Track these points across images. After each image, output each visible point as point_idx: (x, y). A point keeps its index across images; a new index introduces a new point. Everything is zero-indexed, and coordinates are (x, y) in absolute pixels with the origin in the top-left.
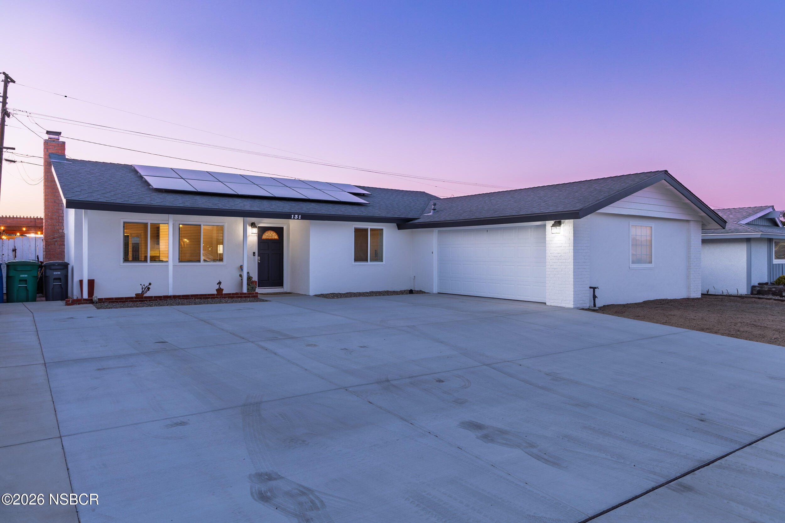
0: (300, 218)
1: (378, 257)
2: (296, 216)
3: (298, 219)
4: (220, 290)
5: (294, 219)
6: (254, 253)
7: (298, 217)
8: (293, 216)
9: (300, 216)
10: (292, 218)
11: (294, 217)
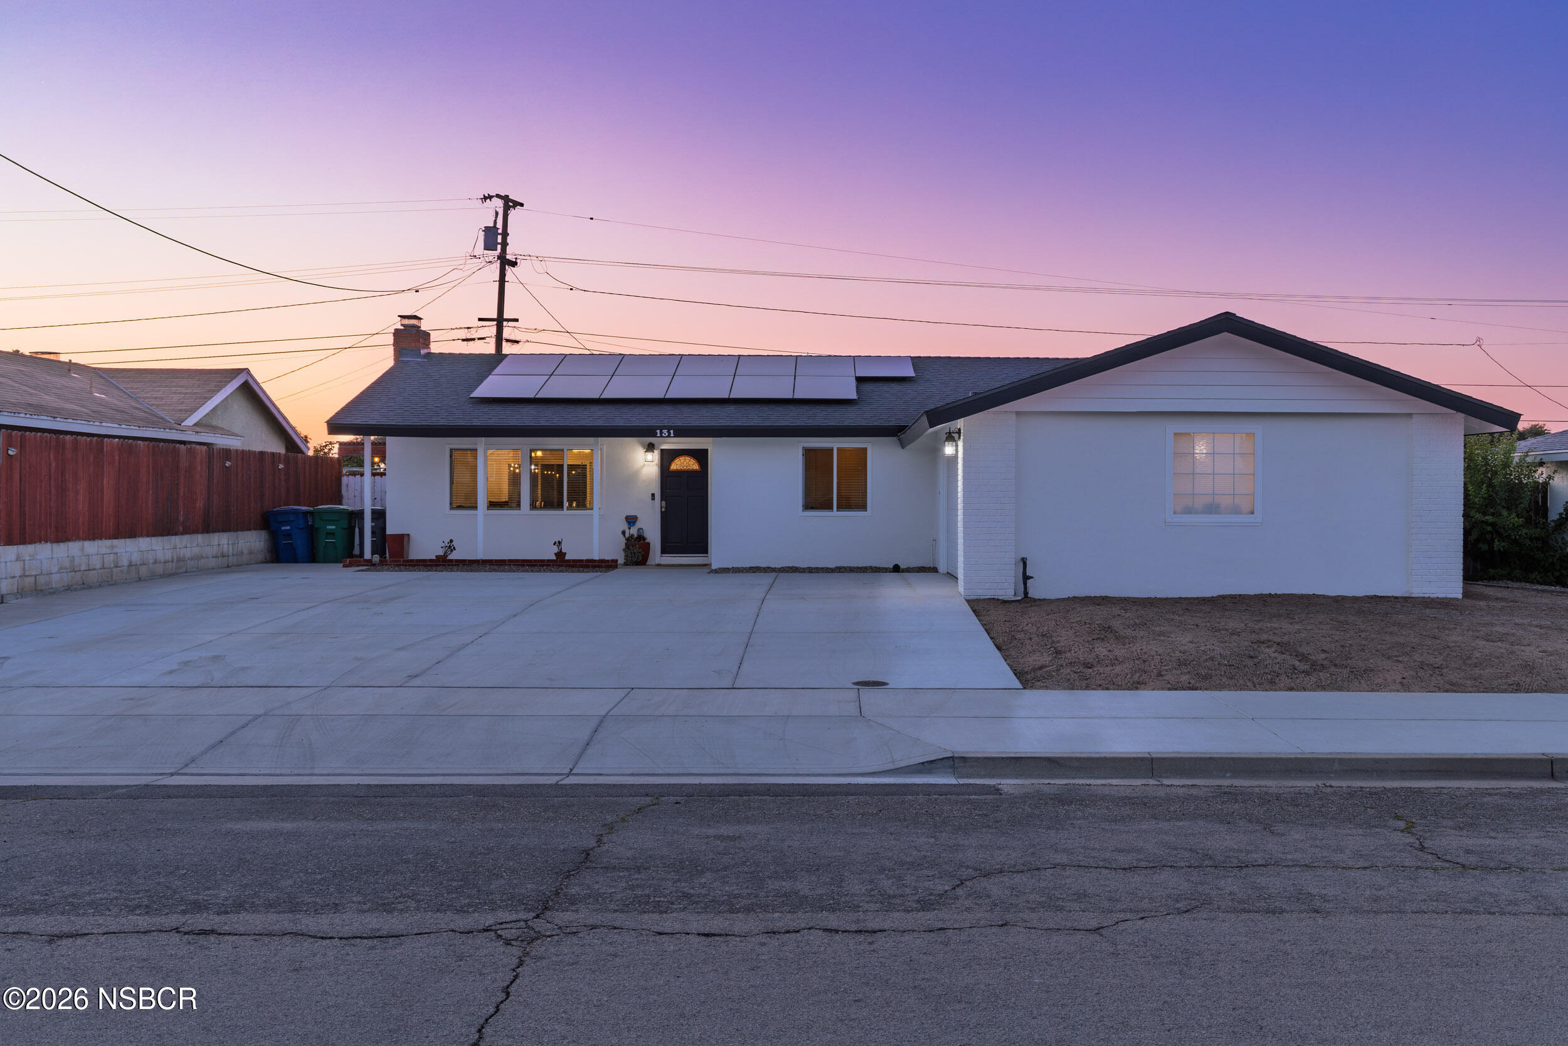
0: (672, 435)
1: (854, 500)
2: (665, 431)
3: (669, 436)
4: (560, 555)
5: (662, 436)
6: (653, 495)
7: (669, 433)
8: (658, 431)
9: (672, 431)
10: (659, 435)
11: (661, 433)
